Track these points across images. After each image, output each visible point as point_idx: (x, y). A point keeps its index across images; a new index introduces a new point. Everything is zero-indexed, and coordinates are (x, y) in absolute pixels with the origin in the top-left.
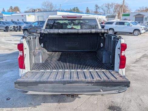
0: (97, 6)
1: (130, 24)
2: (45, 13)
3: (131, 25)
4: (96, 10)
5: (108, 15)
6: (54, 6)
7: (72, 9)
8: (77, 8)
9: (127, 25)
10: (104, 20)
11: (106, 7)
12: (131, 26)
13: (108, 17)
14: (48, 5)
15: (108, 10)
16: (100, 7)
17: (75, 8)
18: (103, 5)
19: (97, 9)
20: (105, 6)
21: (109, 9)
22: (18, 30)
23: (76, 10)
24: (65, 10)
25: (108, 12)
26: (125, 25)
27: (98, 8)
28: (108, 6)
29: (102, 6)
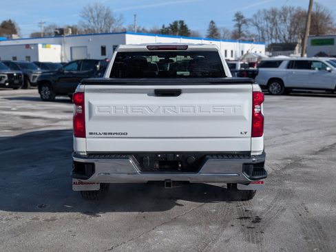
0: (239, 17)
1: (327, 66)
2: (90, 38)
3: (328, 69)
4: (237, 28)
5: (274, 41)
6: (117, 18)
7: (167, 26)
8: (182, 22)
9: (319, 69)
10: (260, 58)
11: (267, 18)
12: (330, 71)
13: (272, 48)
14: (98, 16)
15: (272, 29)
16: (250, 20)
17: (176, 22)
18: (259, 13)
19: (239, 26)
20: (263, 16)
21: (275, 24)
22: (20, 83)
23: (179, 29)
24: (148, 29)
25: (274, 33)
26: (314, 69)
27: (245, 22)
28: (272, 17)
29: (255, 16)
